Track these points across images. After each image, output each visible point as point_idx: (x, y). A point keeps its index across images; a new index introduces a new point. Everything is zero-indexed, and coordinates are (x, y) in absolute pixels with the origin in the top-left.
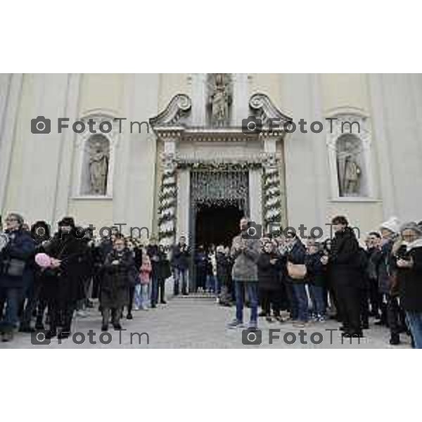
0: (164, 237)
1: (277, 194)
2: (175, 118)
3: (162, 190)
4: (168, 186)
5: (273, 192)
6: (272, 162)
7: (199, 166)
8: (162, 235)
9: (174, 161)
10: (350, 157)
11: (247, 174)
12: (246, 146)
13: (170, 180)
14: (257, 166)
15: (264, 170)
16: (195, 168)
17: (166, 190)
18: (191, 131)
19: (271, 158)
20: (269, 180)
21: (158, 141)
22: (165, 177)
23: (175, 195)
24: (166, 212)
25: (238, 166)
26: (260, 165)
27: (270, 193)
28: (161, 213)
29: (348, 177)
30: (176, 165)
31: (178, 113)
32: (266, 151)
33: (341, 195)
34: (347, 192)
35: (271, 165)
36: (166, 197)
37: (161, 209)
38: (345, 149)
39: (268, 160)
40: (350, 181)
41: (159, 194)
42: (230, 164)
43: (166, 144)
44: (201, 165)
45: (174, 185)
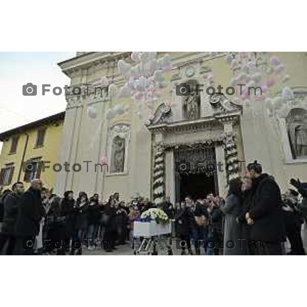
0: (157, 197)
1: (236, 162)
2: (161, 118)
3: (155, 166)
4: (158, 163)
5: (232, 161)
6: (230, 138)
7: (179, 147)
8: (156, 196)
9: (162, 146)
10: (299, 126)
11: (214, 149)
12: (211, 130)
13: (160, 159)
14: (220, 143)
15: (226, 146)
16: (177, 149)
17: (157, 166)
18: (172, 125)
19: (229, 136)
20: (229, 153)
21: (152, 135)
22: (156, 157)
23: (163, 169)
24: (157, 181)
25: (206, 144)
26: (222, 141)
27: (230, 162)
28: (154, 181)
29: (299, 142)
30: (164, 149)
31: (163, 115)
32: (225, 131)
33: (294, 158)
34: (300, 155)
35: (230, 141)
36: (157, 170)
37: (155, 178)
38: (296, 121)
39: (227, 138)
40: (302, 146)
41: (154, 169)
42: (201, 144)
43: (156, 135)
44: (181, 147)
45: (163, 162)
